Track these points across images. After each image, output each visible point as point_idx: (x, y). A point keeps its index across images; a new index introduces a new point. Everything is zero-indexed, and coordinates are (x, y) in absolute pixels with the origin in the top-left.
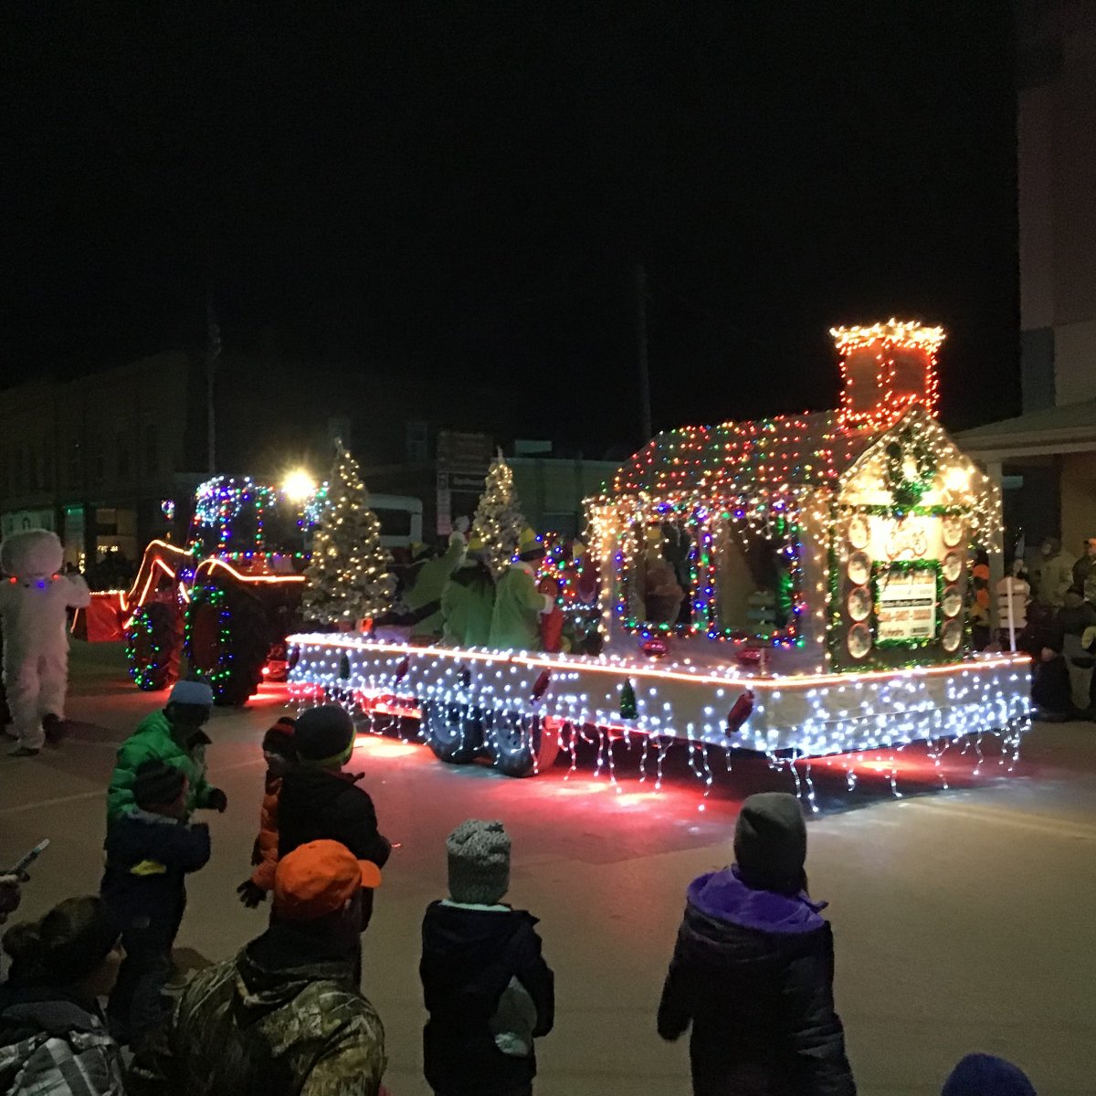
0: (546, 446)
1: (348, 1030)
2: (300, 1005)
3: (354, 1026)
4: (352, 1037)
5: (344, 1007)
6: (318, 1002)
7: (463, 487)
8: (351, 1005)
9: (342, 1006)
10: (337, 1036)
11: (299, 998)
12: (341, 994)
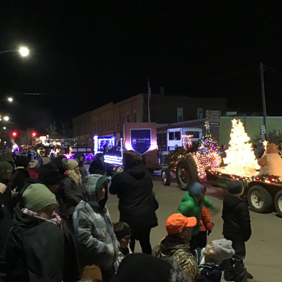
0: (235, 113)
1: (186, 263)
2: (174, 256)
3: (187, 262)
4: (187, 265)
5: (185, 256)
6: (178, 255)
7: (213, 125)
8: (186, 256)
9: (184, 256)
10: (183, 264)
11: (174, 254)
12: (184, 253)
